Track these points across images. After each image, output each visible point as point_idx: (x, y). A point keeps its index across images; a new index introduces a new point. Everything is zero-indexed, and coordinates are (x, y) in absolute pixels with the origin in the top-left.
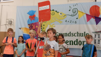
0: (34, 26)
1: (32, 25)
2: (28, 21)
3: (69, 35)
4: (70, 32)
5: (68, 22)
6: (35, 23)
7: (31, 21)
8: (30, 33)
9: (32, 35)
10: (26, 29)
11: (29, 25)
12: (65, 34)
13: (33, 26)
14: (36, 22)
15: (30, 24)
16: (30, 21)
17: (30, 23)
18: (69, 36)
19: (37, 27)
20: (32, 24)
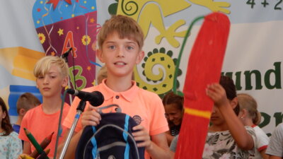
0: (69, 40)
1: (61, 32)
2: (37, 10)
3: (273, 81)
4: (278, 65)
5: (265, 4)
6: (76, 19)
7: (54, 8)
8: (39, 75)
9: (52, 83)
10: (26, 53)
11: (40, 30)
12: (248, 74)
13: (63, 37)
14: (81, 13)
15: (49, 27)
16: (48, 9)
17: (48, 18)
18: (269, 86)
19: (86, 40)
20: (57, 26)
